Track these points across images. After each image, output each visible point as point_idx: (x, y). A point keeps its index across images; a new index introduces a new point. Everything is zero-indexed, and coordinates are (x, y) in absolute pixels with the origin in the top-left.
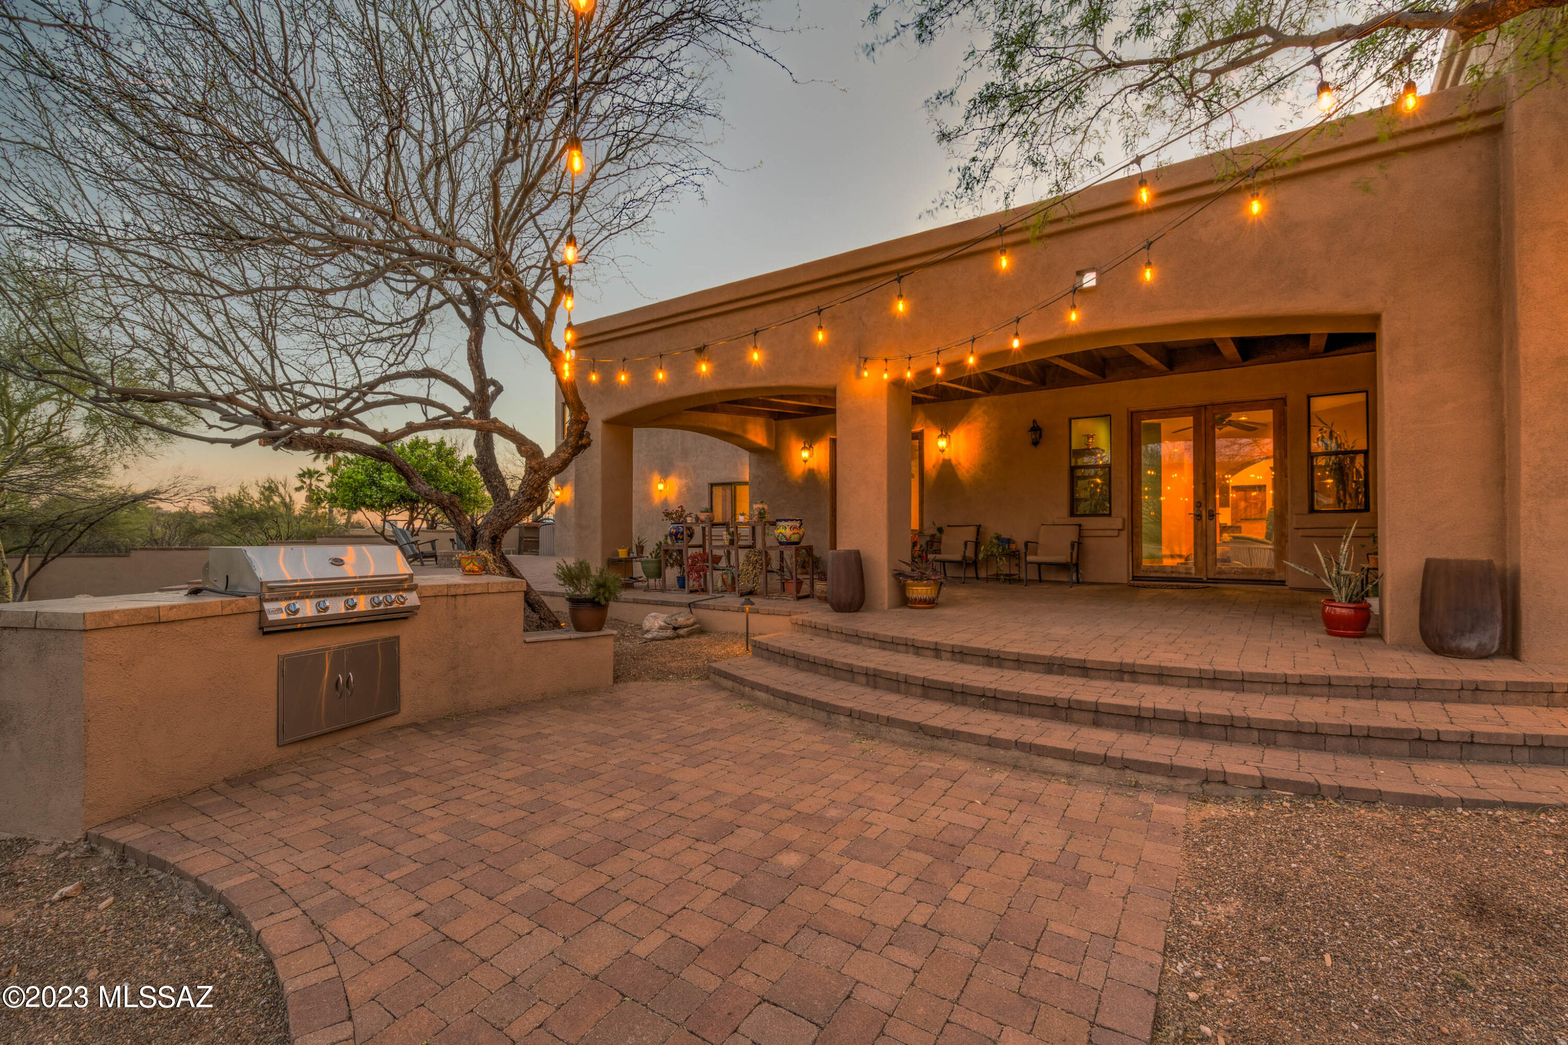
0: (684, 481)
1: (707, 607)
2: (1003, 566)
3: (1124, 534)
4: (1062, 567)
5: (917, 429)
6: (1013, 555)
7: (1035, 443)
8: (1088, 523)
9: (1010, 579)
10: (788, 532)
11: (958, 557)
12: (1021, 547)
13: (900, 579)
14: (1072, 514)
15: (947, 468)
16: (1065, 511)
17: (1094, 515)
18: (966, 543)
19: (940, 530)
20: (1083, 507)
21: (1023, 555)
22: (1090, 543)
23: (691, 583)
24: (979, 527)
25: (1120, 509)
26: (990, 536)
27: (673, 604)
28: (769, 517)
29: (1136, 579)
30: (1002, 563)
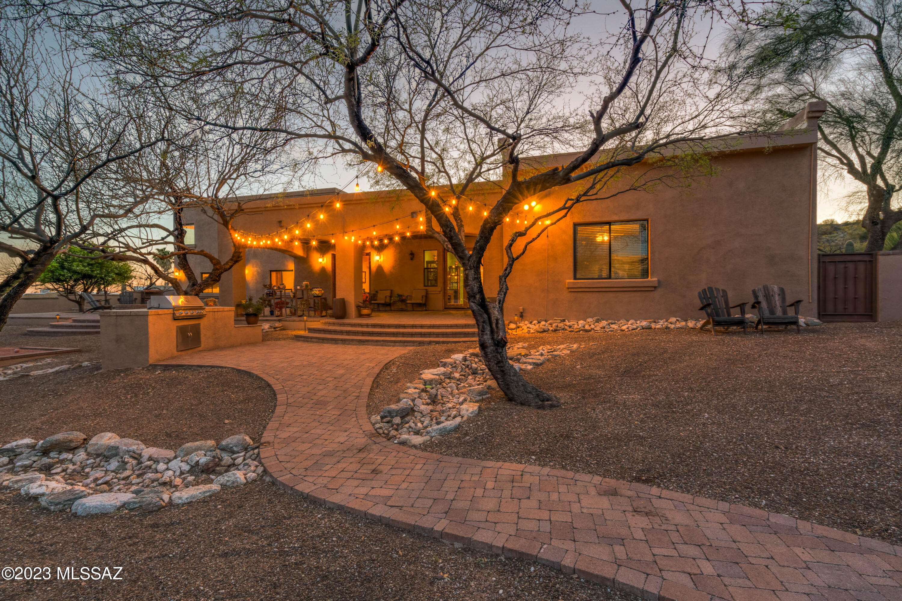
0: (255, 269)
1: (286, 321)
2: (400, 305)
3: (442, 293)
4: (420, 305)
5: (368, 251)
6: (403, 301)
7: (412, 259)
8: (430, 289)
9: (402, 310)
10: (317, 292)
11: (383, 302)
12: (406, 297)
13: (358, 308)
14: (425, 285)
15: (380, 268)
16: (422, 284)
17: (432, 286)
18: (386, 297)
19: (377, 292)
20: (429, 282)
21: (406, 300)
22: (430, 296)
23: (277, 313)
24: (392, 291)
25: (440, 284)
26: (395, 294)
27: (271, 320)
28: (309, 287)
29: (445, 308)
30: (399, 304)
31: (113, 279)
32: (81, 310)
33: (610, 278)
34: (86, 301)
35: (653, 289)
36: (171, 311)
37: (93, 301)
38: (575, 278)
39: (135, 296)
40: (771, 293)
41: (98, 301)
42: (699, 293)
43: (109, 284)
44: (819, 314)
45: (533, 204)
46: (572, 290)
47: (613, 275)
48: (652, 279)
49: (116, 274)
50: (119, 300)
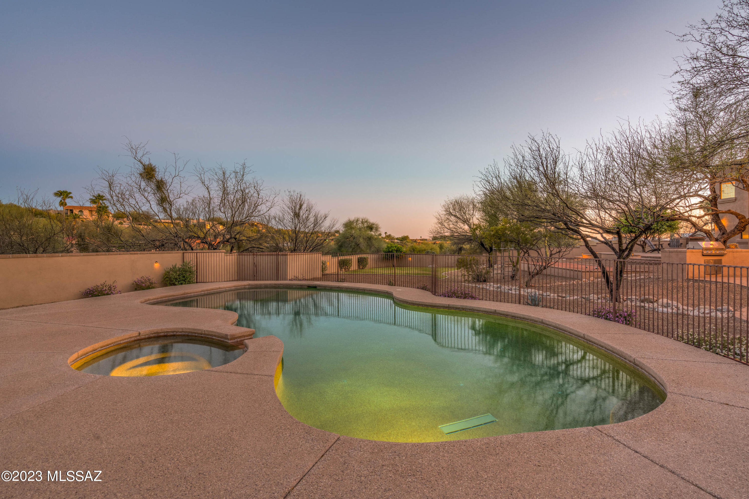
31: (665, 230)
32: (644, 251)
34: (647, 245)
36: (701, 250)
37: (652, 245)
39: (681, 241)
41: (655, 245)
43: (662, 232)
49: (667, 226)
50: (669, 244)
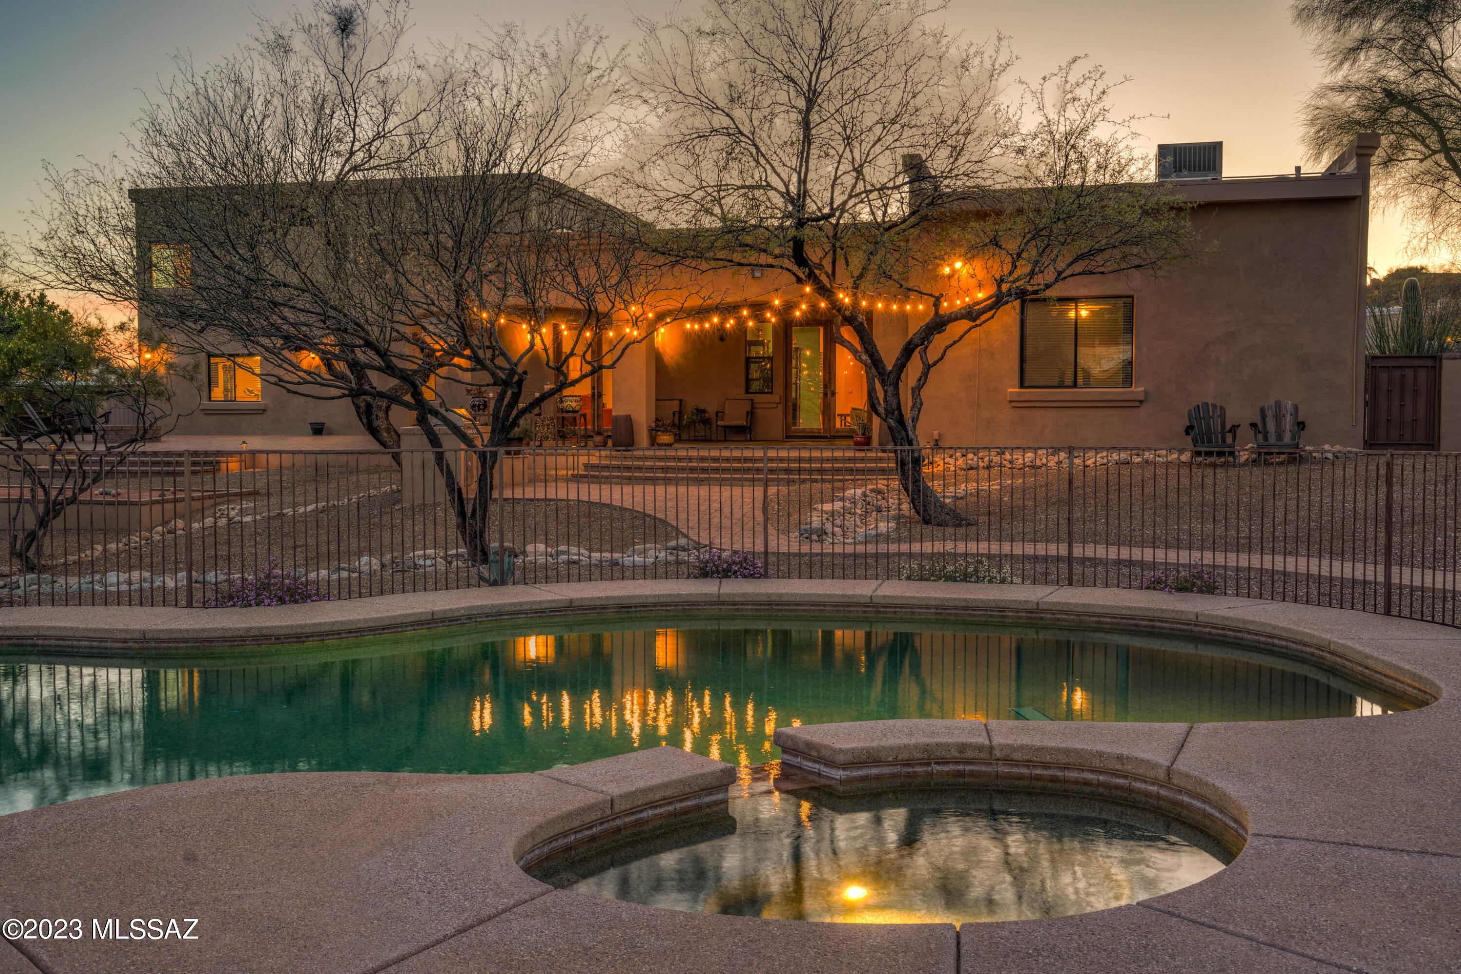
2: (702, 430)
3: (781, 406)
4: (739, 430)
6: (706, 422)
7: (722, 339)
8: (758, 398)
9: (705, 440)
12: (713, 417)
14: (747, 392)
16: (742, 390)
17: (761, 392)
18: (675, 413)
20: (755, 386)
21: (714, 421)
22: (759, 412)
24: (681, 401)
25: (779, 390)
26: (690, 408)
29: (787, 437)
30: (700, 427)
33: (1075, 385)
35: (1138, 404)
38: (1022, 386)
40: (1283, 412)
42: (1190, 411)
44: (1365, 442)
45: (958, 265)
46: (1016, 404)
47: (1080, 381)
48: (1137, 389)
